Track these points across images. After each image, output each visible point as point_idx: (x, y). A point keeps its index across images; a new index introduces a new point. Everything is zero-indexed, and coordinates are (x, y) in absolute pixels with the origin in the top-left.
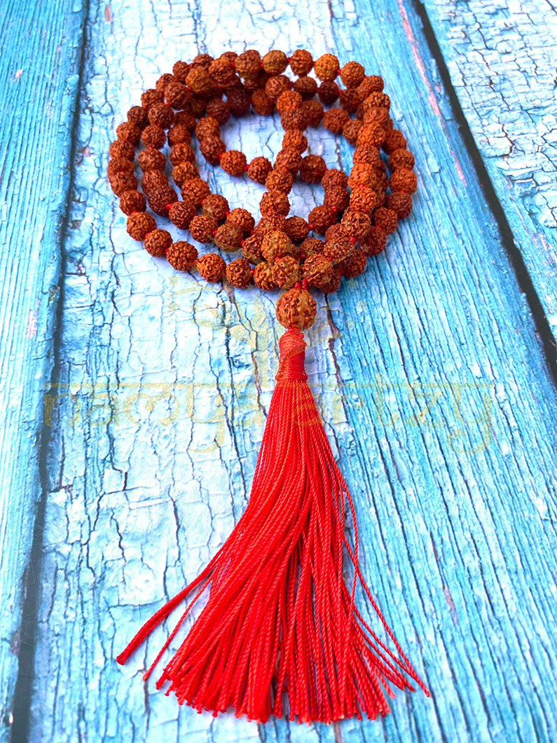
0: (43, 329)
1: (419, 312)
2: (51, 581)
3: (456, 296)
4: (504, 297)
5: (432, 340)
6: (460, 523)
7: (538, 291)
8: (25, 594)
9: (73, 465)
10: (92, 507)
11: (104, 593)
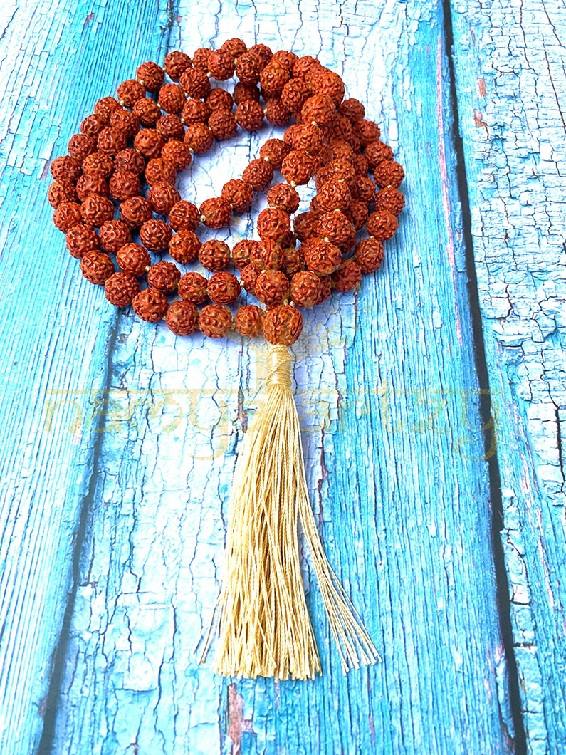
0: (87, 438)
1: (396, 466)
2: (74, 661)
3: (430, 456)
4: (470, 463)
5: (403, 496)
6: (392, 663)
7: (500, 462)
8: (53, 670)
9: (100, 566)
10: (111, 604)
11: (112, 677)
